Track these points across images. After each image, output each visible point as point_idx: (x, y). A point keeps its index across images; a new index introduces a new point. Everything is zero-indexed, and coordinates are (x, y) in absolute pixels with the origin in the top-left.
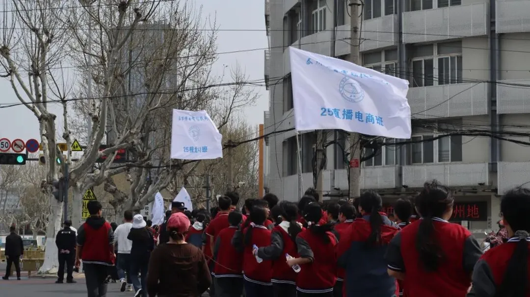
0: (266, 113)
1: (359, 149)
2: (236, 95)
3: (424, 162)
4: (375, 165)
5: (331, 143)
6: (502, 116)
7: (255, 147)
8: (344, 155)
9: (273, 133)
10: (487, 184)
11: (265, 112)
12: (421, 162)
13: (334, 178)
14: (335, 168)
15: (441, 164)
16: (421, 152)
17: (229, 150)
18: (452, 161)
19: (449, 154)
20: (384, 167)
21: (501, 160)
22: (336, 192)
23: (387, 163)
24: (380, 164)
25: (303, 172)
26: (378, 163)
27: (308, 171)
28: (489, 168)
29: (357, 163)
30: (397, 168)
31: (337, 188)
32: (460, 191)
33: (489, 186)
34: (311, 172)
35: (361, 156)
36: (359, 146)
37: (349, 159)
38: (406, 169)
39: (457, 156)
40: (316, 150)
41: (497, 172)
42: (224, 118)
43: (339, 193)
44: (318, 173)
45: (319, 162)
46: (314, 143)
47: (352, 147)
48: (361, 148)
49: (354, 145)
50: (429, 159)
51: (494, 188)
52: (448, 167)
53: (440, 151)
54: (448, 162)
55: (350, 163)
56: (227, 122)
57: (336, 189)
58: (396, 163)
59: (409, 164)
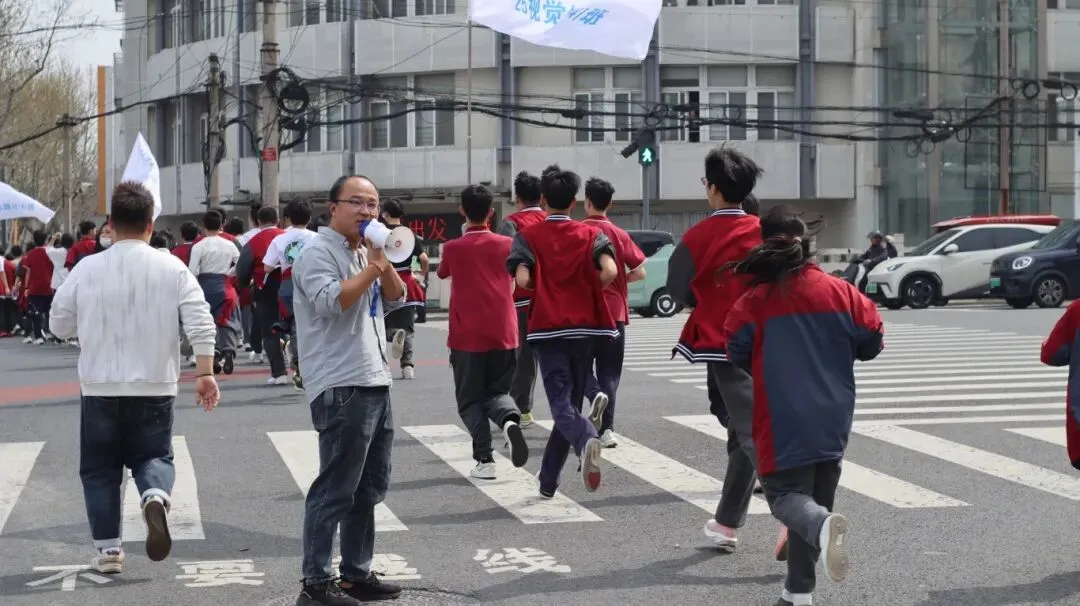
0: (117, 55)
1: (276, 131)
2: (60, 19)
3: (392, 146)
4: (309, 150)
5: (233, 121)
6: (519, 70)
7: (87, 106)
8: (254, 140)
9: (138, 104)
10: (495, 183)
11: (114, 54)
12: (386, 146)
13: (239, 173)
14: (241, 155)
15: (421, 150)
16: (386, 130)
17: (66, 130)
18: (438, 144)
19: (432, 133)
20: (323, 154)
21: (518, 142)
22: (242, 198)
23: (329, 148)
24: (318, 149)
25: (184, 162)
26: (315, 146)
27: (193, 160)
28: (498, 157)
29: (274, 154)
30: (347, 157)
31: (245, 189)
32: (449, 195)
33: (498, 186)
34: (199, 161)
35: (279, 143)
36: (276, 126)
37: (261, 148)
38: (362, 159)
39: (446, 137)
40: (209, 134)
41: (510, 162)
42: (37, 61)
43: (248, 198)
44: (211, 167)
45: (213, 152)
46: (202, 112)
47: (266, 128)
48: (280, 130)
49: (268, 125)
50: (400, 140)
51: (505, 191)
52: (431, 153)
53: (418, 128)
54: (429, 147)
55: (262, 154)
56: (42, 69)
57: (243, 192)
58: (345, 148)
59: (366, 148)
